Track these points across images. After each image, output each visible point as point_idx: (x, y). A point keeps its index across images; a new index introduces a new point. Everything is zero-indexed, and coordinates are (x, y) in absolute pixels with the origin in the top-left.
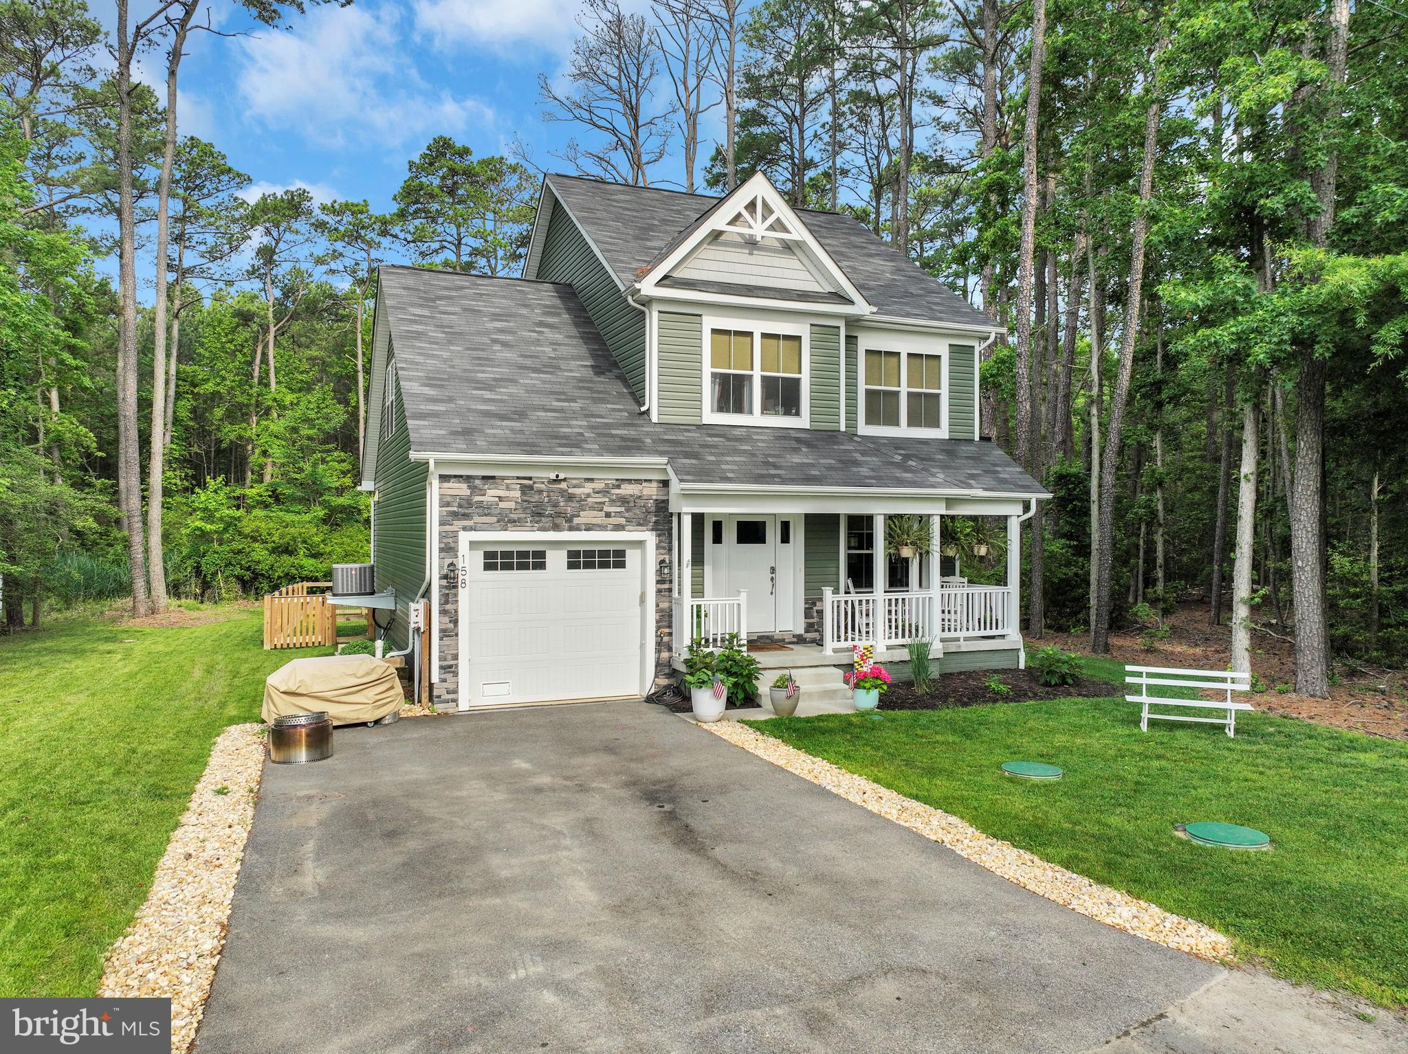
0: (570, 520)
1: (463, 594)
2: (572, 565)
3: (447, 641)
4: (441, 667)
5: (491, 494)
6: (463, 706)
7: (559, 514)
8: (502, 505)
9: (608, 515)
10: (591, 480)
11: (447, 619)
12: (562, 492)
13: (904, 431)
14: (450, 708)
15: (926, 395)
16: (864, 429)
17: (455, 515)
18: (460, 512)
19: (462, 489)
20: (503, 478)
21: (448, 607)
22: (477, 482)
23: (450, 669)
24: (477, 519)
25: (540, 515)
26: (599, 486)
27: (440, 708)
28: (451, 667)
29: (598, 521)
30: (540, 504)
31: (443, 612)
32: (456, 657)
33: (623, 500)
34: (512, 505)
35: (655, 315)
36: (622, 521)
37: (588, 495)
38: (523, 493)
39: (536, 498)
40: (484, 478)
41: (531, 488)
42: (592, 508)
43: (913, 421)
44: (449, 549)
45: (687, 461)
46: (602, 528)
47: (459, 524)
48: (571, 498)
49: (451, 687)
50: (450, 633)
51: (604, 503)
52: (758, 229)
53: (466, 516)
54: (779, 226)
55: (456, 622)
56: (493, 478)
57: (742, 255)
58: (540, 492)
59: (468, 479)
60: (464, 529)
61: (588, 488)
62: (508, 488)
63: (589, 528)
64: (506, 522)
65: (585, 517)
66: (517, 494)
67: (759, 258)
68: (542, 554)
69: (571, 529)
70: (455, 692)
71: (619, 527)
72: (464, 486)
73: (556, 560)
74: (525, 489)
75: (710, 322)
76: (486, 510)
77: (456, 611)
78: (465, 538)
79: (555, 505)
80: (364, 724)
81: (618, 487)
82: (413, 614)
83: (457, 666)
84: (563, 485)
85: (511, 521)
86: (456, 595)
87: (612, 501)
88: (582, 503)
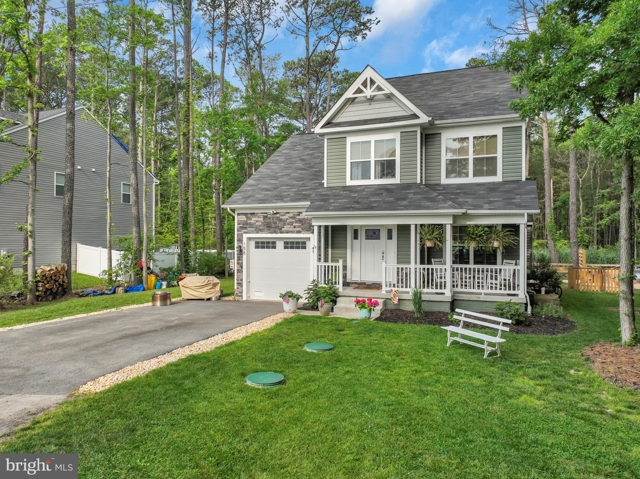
0: (280, 229)
1: (244, 257)
2: (286, 247)
3: (239, 274)
4: (237, 283)
5: (254, 220)
6: (244, 298)
7: (276, 227)
8: (257, 224)
9: (295, 227)
10: (288, 213)
11: (239, 266)
12: (277, 218)
13: (471, 179)
14: (239, 298)
15: (487, 158)
16: (444, 181)
17: (241, 227)
18: (244, 226)
19: (244, 218)
20: (257, 214)
21: (240, 262)
22: (249, 215)
23: (240, 284)
24: (249, 229)
25: (270, 227)
26: (291, 215)
27: (237, 298)
28: (240, 283)
29: (291, 229)
30: (269, 223)
31: (238, 263)
32: (242, 280)
33: (301, 221)
34: (260, 224)
35: (326, 141)
36: (300, 229)
37: (287, 219)
38: (264, 219)
39: (268, 221)
40: (251, 214)
41: (266, 217)
42: (288, 224)
43: (476, 173)
44: (240, 240)
45: (319, 203)
46: (292, 232)
47: (243, 231)
48: (281, 220)
49: (241, 291)
50: (240, 271)
51: (293, 222)
52: (369, 92)
53: (245, 228)
54: (379, 89)
55: (242, 267)
56: (254, 213)
57: (366, 106)
58: (270, 218)
59: (246, 214)
60: (245, 233)
61: (287, 216)
62: (259, 217)
63: (287, 232)
64: (258, 230)
65: (286, 228)
66: (262, 219)
67: (375, 105)
68: (274, 243)
69: (281, 233)
70: (242, 293)
71: (299, 232)
72: (244, 217)
73: (280, 245)
74: (265, 217)
75: (350, 140)
76: (251, 225)
77: (242, 263)
78: (245, 236)
79: (275, 223)
80: (203, 300)
81: (299, 215)
82: (231, 263)
83: (242, 283)
84: (278, 215)
85: (260, 230)
86: (242, 257)
87: (296, 222)
88: (284, 222)
